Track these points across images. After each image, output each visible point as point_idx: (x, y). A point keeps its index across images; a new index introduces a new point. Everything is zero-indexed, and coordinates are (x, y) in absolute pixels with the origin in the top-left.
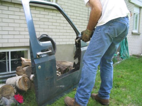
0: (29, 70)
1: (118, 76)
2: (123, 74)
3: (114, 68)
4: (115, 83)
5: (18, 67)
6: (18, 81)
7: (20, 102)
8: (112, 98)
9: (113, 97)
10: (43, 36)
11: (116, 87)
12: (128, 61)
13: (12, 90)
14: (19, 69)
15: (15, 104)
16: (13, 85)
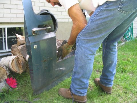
0: (24, 49)
1: (124, 59)
2: (129, 57)
3: (118, 50)
4: (122, 67)
5: (13, 45)
6: (11, 61)
7: (13, 87)
8: (118, 85)
9: (120, 84)
10: (44, 11)
11: (122, 72)
12: (133, 43)
13: (4, 73)
14: (14, 47)
15: (7, 88)
16: (6, 66)
